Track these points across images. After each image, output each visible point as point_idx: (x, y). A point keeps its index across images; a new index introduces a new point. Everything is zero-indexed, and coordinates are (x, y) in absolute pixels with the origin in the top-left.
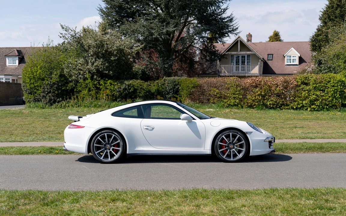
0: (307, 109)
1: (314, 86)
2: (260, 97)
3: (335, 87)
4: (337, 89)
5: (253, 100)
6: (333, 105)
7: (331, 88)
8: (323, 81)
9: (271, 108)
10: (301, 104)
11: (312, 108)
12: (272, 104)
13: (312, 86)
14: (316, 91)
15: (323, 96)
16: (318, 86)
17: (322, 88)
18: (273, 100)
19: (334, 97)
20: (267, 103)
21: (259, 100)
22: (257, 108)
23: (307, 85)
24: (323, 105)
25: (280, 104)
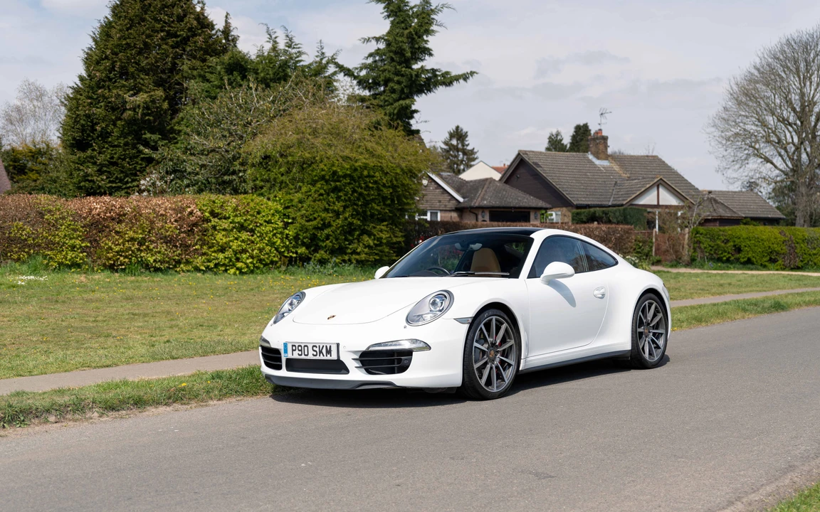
0: (226, 271)
1: (238, 219)
2: (133, 245)
3: (272, 223)
4: (276, 229)
5: (117, 252)
6: (272, 262)
7: (266, 226)
8: (248, 212)
9: (157, 270)
10: (213, 259)
11: (237, 269)
12: (159, 261)
13: (233, 220)
14: (239, 232)
15: (253, 242)
16: (242, 221)
17: (251, 226)
18: (159, 252)
19: (272, 244)
20: (149, 259)
21: (133, 251)
22: (127, 271)
23: (220, 219)
24: (255, 262)
25: (174, 260)
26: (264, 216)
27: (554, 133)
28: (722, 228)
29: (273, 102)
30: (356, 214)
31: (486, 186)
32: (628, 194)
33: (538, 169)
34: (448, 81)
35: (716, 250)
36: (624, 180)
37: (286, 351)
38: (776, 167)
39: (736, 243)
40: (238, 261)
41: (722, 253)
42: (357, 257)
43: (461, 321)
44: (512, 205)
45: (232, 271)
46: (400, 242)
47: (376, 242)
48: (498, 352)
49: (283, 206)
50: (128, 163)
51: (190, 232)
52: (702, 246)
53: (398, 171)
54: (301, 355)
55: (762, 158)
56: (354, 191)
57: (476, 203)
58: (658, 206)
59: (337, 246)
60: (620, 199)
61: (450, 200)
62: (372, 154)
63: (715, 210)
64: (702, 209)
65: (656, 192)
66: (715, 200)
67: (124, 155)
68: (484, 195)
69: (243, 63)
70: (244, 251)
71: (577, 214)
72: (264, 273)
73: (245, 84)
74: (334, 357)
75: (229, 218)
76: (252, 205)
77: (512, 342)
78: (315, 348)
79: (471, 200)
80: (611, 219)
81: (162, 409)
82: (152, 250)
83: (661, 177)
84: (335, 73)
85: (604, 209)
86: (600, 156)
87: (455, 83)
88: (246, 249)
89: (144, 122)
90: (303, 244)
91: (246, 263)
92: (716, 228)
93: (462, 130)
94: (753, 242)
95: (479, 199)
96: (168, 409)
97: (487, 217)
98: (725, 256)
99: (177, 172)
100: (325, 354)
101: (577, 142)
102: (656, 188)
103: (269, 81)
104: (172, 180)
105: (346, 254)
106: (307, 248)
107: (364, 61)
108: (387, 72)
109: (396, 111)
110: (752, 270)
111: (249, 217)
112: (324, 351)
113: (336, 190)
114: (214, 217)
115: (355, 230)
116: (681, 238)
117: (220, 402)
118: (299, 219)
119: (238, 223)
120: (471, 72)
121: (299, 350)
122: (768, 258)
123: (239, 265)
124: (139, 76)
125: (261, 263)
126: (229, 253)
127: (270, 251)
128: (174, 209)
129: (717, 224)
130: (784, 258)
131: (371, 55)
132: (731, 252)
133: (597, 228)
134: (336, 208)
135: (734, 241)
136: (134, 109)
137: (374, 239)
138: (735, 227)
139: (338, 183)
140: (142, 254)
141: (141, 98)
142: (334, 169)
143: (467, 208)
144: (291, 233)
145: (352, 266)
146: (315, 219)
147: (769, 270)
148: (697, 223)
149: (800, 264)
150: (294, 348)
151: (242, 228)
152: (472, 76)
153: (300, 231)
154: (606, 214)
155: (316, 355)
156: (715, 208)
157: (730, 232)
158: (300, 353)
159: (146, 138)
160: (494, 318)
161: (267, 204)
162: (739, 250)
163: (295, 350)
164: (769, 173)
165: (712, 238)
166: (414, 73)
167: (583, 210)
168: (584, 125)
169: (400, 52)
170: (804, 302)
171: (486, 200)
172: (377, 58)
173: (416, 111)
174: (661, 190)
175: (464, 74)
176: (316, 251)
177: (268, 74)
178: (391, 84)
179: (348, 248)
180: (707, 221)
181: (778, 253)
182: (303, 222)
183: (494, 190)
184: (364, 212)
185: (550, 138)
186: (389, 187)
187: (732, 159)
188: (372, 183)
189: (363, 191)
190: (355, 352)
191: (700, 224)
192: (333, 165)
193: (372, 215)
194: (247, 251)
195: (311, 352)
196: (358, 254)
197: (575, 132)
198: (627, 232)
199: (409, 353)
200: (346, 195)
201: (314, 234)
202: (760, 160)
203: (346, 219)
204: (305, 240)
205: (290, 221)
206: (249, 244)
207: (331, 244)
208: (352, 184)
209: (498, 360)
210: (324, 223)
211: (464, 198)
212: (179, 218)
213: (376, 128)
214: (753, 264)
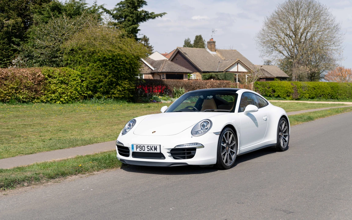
0: (55, 102)
1: (61, 79)
2: (13, 90)
3: (76, 80)
4: (78, 83)
5: (5, 94)
6: (76, 98)
7: (73, 82)
8: (65, 75)
9: (24, 102)
10: (50, 97)
11: (61, 101)
12: (25, 98)
13: (58, 79)
14: (61, 84)
15: (67, 89)
16: (63, 79)
17: (67, 82)
18: (25, 94)
19: (76, 90)
20: (20, 97)
21: (13, 93)
22: (10, 102)
23: (52, 78)
24: (68, 98)
25: (32, 97)
26: (72, 77)
27: (187, 39)
28: (267, 82)
29: (74, 25)
30: (115, 76)
31: (164, 63)
32: (225, 67)
33: (186, 55)
34: (154, 16)
35: (265, 91)
36: (222, 60)
37: (133, 148)
38: (284, 55)
39: (273, 89)
40: (61, 98)
41: (267, 93)
42: (114, 95)
43: (216, 133)
44: (176, 72)
45: (58, 102)
46: (133, 89)
47: (123, 89)
48: (229, 147)
49: (81, 72)
50: (5, 52)
51: (39, 84)
52: (259, 90)
53: (133, 57)
54: (141, 150)
55: (278, 51)
56: (113, 66)
57: (160, 70)
58: (238, 72)
59: (105, 91)
60: (222, 69)
61: (148, 69)
62: (121, 49)
63: (264, 74)
64: (258, 73)
65: (237, 66)
66: (264, 70)
67: (3, 48)
68: (164, 67)
69: (59, 6)
70: (63, 93)
71: (204, 75)
72: (72, 103)
73: (60, 16)
74: (158, 151)
75: (56, 78)
76: (67, 72)
77: (235, 142)
78: (148, 147)
79: (158, 69)
80: (219, 77)
81: (74, 177)
82: (21, 93)
83: (239, 59)
84: (102, 12)
85: (216, 73)
86: (212, 50)
87: (156, 18)
88: (64, 92)
89: (13, 33)
90: (90, 90)
91: (65, 99)
92: (264, 82)
93: (146, 37)
94: (280, 88)
95: (162, 69)
96: (77, 177)
97: (165, 77)
98: (268, 94)
99: (30, 56)
100: (154, 150)
101: (196, 43)
102: (237, 64)
103: (71, 15)
104: (27, 60)
105: (109, 94)
106: (92, 92)
107: (115, 7)
108: (126, 12)
109: (130, 30)
110: (280, 100)
111: (66, 78)
112: (153, 148)
113: (105, 65)
114: (50, 78)
115: (113, 83)
116: (250, 86)
117: (99, 172)
118: (88, 79)
119: (61, 80)
120: (164, 13)
121: (140, 148)
122: (286, 95)
123: (62, 99)
124: (9, 11)
125: (72, 99)
126: (57, 94)
127: (75, 93)
128: (31, 74)
129: (265, 80)
130: (293, 95)
131: (118, 4)
132: (271, 92)
133: (215, 82)
134: (105, 73)
135: (272, 88)
136: (7, 27)
137: (122, 88)
138: (273, 81)
139: (106, 62)
140: (17, 95)
141: (11, 22)
142: (105, 56)
143: (156, 73)
144: (84, 85)
145: (112, 99)
146: (96, 78)
147: (287, 100)
148: (257, 79)
149: (299, 97)
150: (137, 147)
151: (62, 82)
152: (164, 15)
153: (89, 84)
154: (217, 76)
155: (149, 150)
156: (264, 73)
157: (271, 84)
158: (140, 149)
159: (13, 41)
160: (228, 131)
161: (73, 71)
162: (274, 91)
163: (138, 148)
164: (281, 58)
165: (264, 86)
166: (139, 13)
167: (206, 74)
168: (199, 36)
169: (133, 3)
170: (319, 116)
171: (165, 69)
172: (121, 6)
173: (139, 30)
174: (239, 65)
175: (161, 14)
176: (96, 93)
177: (71, 12)
178: (128, 18)
179: (110, 91)
180: (261, 79)
181: (290, 93)
182: (90, 80)
183: (168, 65)
184: (118, 75)
185: (185, 41)
186: (129, 64)
187: (266, 51)
188: (121, 62)
189: (117, 66)
190: (168, 149)
191: (258, 80)
192: (104, 54)
193: (121, 77)
194: (65, 93)
195: (146, 149)
196: (115, 94)
197: (196, 39)
198: (228, 84)
199: (194, 149)
200: (109, 68)
201: (95, 85)
202: (277, 52)
203: (109, 78)
204: (91, 88)
205: (84, 79)
206: (66, 90)
207: (103, 90)
208: (112, 63)
209: (229, 151)
210: (100, 80)
211: (154, 68)
212: (34, 78)
213: (123, 37)
214: (280, 97)
